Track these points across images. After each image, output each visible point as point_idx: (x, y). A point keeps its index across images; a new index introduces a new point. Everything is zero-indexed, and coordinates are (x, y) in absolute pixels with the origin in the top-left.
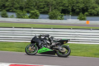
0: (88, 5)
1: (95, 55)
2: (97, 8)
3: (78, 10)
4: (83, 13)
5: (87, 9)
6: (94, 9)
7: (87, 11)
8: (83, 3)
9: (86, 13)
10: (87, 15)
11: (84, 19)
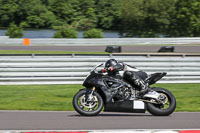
0: (26, 8)
1: (42, 105)
2: (44, 12)
3: (6, 17)
4: (18, 23)
5: (26, 15)
6: (38, 15)
7: (25, 20)
8: (17, 3)
9: (23, 23)
10: (25, 28)
11: (19, 36)
